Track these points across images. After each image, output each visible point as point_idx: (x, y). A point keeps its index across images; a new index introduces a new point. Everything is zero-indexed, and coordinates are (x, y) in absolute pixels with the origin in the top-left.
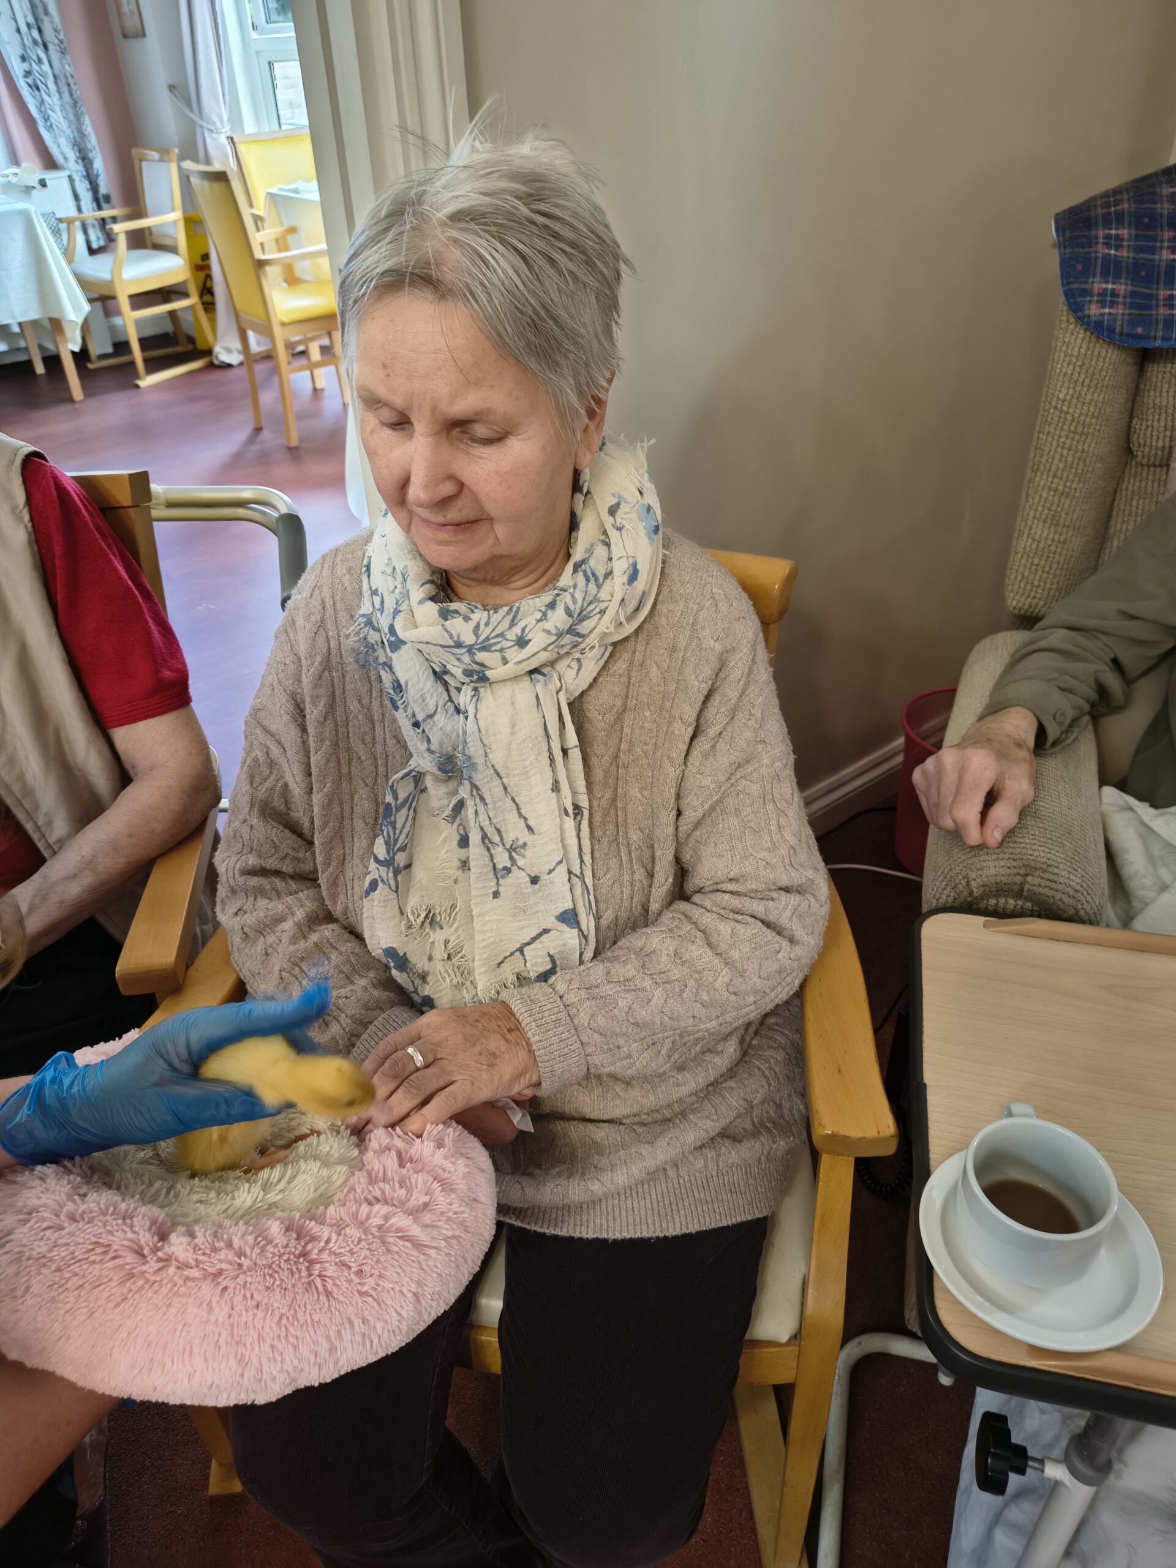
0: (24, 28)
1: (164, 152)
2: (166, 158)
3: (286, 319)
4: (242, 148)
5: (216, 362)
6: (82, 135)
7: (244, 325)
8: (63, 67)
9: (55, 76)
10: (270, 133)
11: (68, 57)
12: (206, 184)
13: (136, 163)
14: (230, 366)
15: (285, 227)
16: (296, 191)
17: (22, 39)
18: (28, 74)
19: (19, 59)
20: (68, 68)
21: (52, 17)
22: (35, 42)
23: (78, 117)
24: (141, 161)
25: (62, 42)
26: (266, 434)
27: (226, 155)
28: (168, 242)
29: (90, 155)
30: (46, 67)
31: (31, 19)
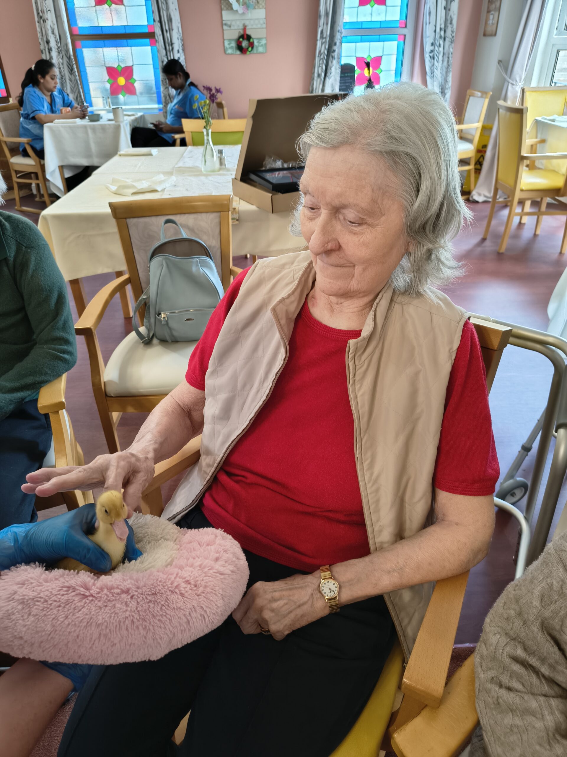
0: (438, 30)
1: (484, 93)
2: (484, 96)
3: (524, 188)
4: (527, 94)
5: (471, 199)
6: (446, 81)
7: (498, 186)
8: (449, 48)
9: (444, 54)
10: (544, 87)
11: (453, 45)
12: (508, 114)
13: (467, 97)
14: (477, 202)
15: (538, 140)
16: (553, 121)
17: (435, 35)
18: (432, 51)
19: (430, 44)
20: (451, 50)
21: (453, 25)
22: (441, 37)
23: (447, 73)
24: (470, 96)
25: (453, 37)
26: (488, 243)
27: (516, 97)
28: (469, 137)
29: (446, 91)
30: (441, 49)
31: (443, 26)
